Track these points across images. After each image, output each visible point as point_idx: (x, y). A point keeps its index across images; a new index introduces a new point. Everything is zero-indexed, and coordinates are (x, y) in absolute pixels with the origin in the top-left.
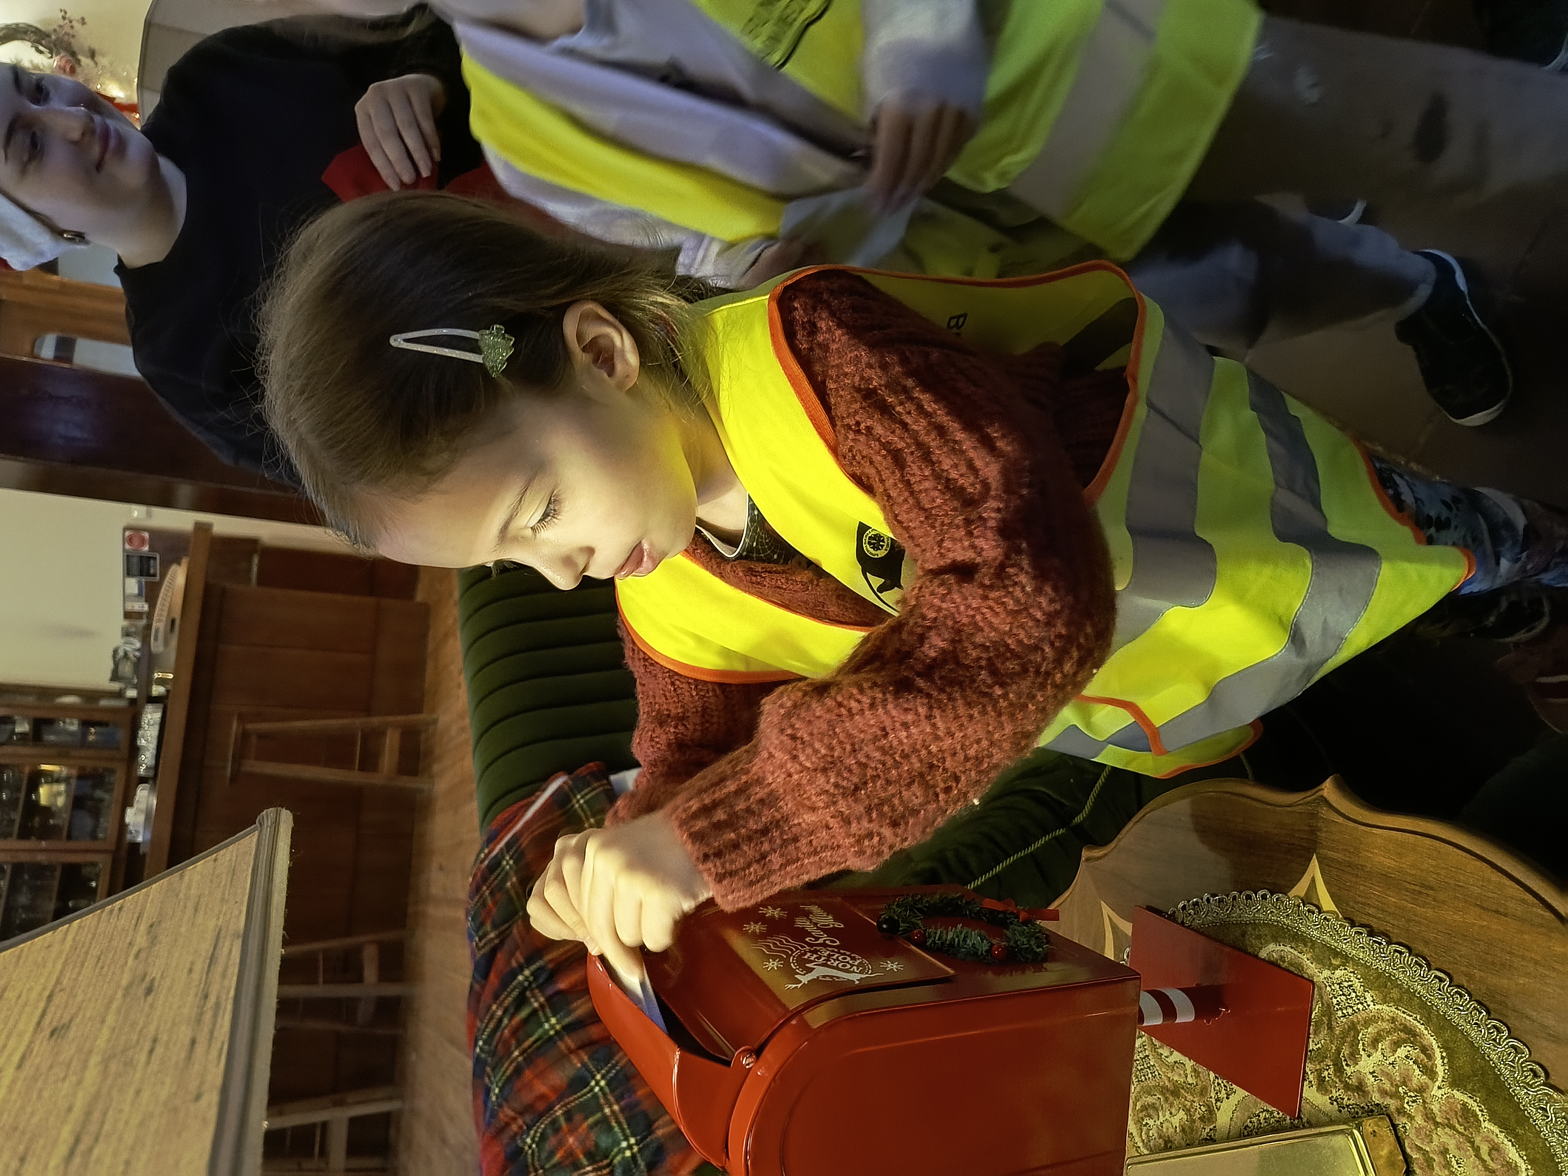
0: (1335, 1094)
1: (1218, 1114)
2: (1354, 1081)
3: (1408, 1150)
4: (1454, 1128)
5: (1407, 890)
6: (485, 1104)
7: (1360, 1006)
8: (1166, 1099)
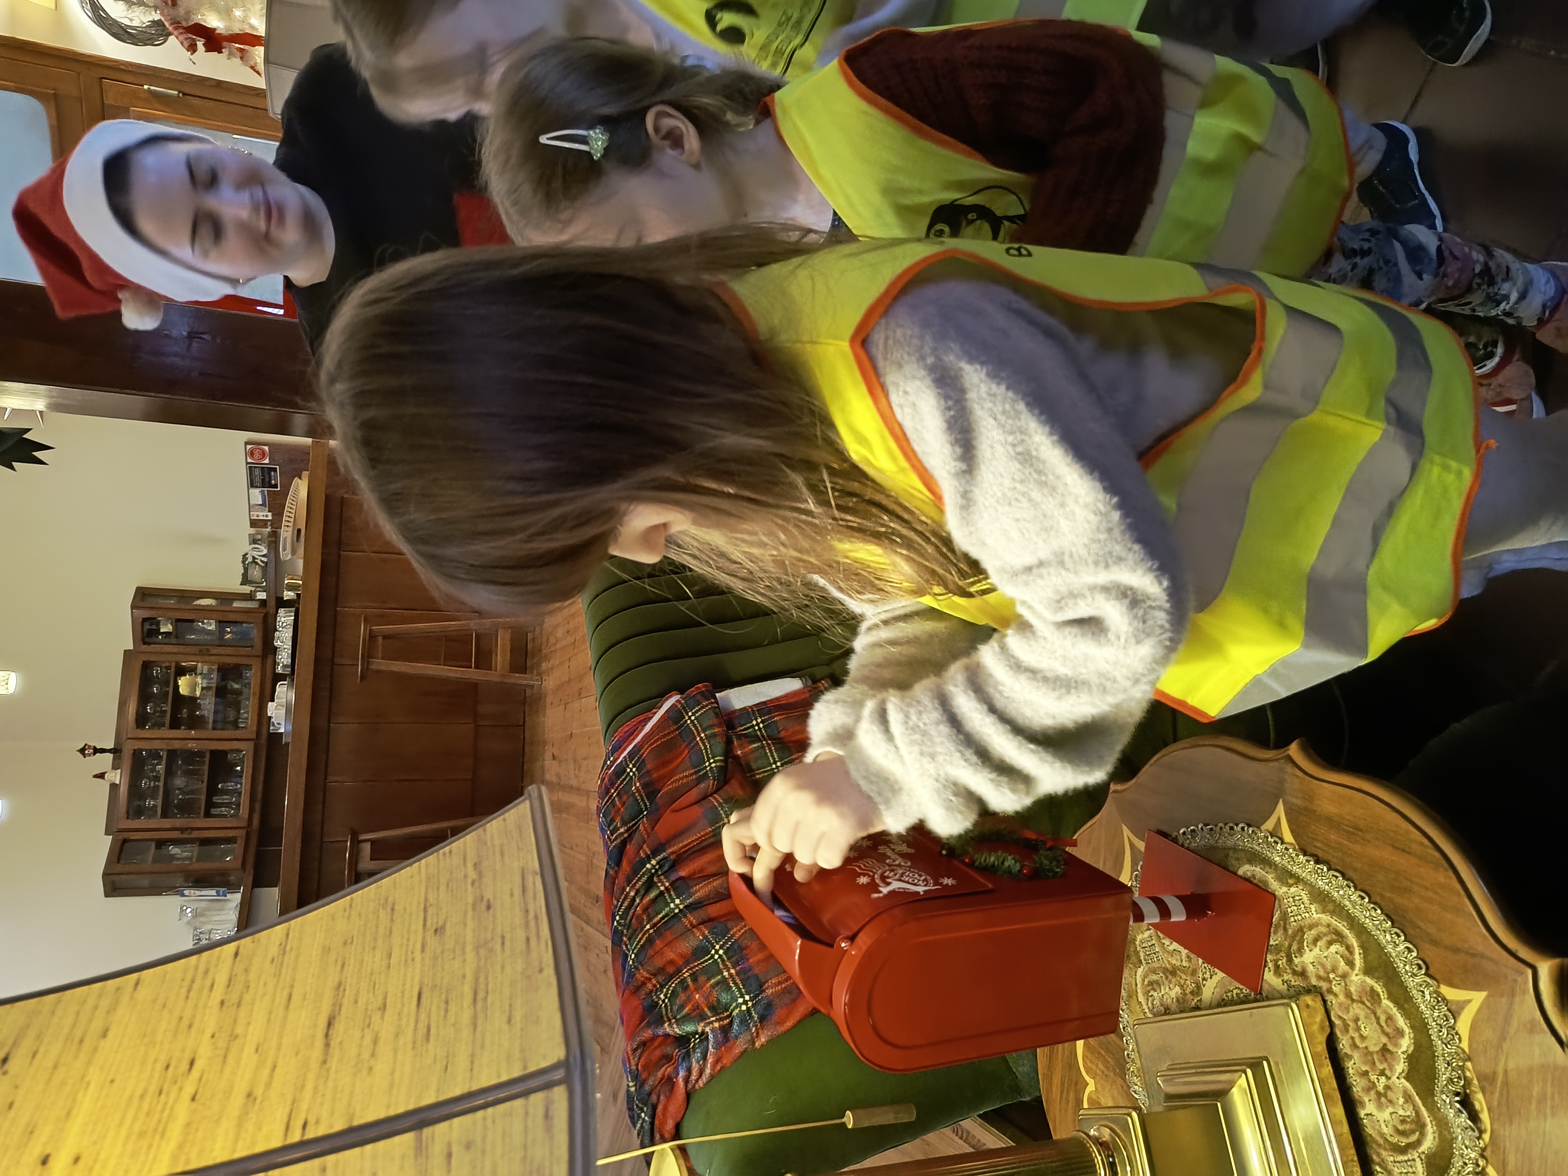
0: (1286, 977)
1: (1204, 989)
2: (1299, 969)
3: (1333, 1018)
4: (1363, 1003)
5: (1344, 830)
6: (624, 967)
7: (1307, 915)
8: (1167, 978)
